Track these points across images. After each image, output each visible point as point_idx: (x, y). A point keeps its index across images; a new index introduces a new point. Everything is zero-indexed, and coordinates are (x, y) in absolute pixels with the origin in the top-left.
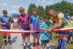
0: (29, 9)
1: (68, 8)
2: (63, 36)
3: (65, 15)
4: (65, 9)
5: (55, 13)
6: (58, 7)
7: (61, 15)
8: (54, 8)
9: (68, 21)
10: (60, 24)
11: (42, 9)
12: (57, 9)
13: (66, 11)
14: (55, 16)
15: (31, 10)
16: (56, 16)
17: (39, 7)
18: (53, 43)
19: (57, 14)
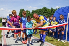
0: (19, 13)
1: (47, 13)
2: (43, 32)
3: (45, 18)
4: (46, 13)
5: (38, 16)
6: (41, 12)
7: (42, 17)
8: (38, 12)
9: (46, 21)
10: (41, 24)
11: (29, 13)
12: (40, 13)
13: (46, 14)
14: (37, 18)
15: (21, 13)
16: (39, 18)
17: (27, 11)
18: (37, 37)
19: (39, 17)
